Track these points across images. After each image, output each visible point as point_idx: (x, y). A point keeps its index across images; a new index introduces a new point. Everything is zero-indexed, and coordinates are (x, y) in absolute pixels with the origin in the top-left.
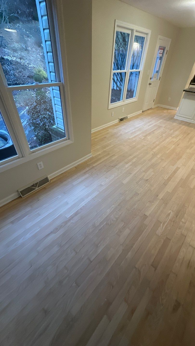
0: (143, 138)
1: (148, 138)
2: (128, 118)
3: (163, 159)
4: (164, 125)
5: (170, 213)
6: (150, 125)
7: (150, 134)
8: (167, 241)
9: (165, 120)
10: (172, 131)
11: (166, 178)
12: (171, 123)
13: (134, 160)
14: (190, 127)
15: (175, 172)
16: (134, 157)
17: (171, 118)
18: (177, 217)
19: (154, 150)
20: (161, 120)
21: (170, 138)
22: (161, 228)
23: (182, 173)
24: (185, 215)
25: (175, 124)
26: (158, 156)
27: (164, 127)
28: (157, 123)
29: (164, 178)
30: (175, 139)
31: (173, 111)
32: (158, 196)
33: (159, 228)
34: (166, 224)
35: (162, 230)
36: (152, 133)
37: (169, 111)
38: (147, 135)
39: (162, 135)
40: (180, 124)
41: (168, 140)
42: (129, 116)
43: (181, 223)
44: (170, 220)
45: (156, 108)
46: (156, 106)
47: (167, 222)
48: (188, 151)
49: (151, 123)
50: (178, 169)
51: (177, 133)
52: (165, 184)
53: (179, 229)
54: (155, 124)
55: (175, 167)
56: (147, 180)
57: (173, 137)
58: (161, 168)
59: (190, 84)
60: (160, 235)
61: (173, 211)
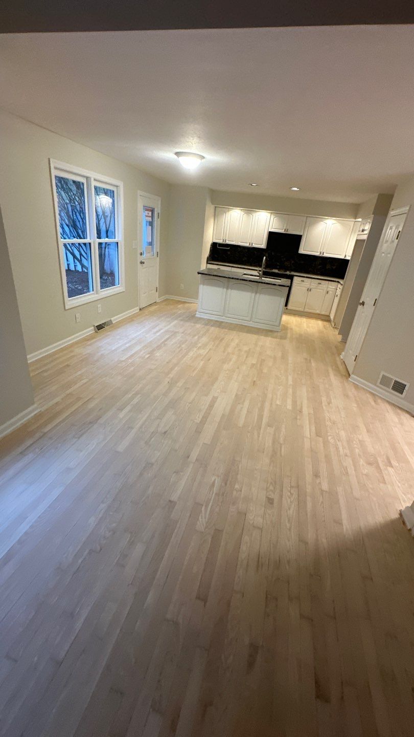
0: (147, 356)
1: (156, 355)
2: (114, 322)
3: (189, 388)
4: (181, 330)
5: (215, 480)
6: (157, 332)
7: (159, 347)
8: (217, 534)
9: (181, 320)
10: (196, 337)
11: (198, 420)
12: (193, 324)
13: (136, 401)
14: (223, 328)
15: (211, 406)
16: (136, 394)
17: (192, 317)
18: (226, 484)
19: (171, 376)
20: (176, 322)
21: (195, 349)
22: (203, 515)
23: (222, 405)
24: (239, 476)
25: (198, 326)
26: (180, 384)
27: (183, 333)
28: (169, 327)
29: (196, 421)
30: (203, 351)
31: (192, 304)
32: (188, 457)
33: (200, 517)
34: (211, 504)
35: (205, 518)
36: (163, 345)
37: (187, 305)
38: (154, 350)
39: (180, 346)
40: (206, 325)
41: (191, 354)
42: (115, 319)
43: (235, 493)
44: (216, 494)
45: (163, 302)
46: (163, 298)
47: (212, 499)
48: (226, 366)
49: (157, 328)
50: (214, 400)
51: (204, 339)
52: (198, 431)
53: (234, 504)
54: (166, 328)
55: (210, 397)
56: (165, 433)
57: (199, 348)
58: (188, 404)
59: (207, 263)
60: (203, 530)
61: (218, 476)
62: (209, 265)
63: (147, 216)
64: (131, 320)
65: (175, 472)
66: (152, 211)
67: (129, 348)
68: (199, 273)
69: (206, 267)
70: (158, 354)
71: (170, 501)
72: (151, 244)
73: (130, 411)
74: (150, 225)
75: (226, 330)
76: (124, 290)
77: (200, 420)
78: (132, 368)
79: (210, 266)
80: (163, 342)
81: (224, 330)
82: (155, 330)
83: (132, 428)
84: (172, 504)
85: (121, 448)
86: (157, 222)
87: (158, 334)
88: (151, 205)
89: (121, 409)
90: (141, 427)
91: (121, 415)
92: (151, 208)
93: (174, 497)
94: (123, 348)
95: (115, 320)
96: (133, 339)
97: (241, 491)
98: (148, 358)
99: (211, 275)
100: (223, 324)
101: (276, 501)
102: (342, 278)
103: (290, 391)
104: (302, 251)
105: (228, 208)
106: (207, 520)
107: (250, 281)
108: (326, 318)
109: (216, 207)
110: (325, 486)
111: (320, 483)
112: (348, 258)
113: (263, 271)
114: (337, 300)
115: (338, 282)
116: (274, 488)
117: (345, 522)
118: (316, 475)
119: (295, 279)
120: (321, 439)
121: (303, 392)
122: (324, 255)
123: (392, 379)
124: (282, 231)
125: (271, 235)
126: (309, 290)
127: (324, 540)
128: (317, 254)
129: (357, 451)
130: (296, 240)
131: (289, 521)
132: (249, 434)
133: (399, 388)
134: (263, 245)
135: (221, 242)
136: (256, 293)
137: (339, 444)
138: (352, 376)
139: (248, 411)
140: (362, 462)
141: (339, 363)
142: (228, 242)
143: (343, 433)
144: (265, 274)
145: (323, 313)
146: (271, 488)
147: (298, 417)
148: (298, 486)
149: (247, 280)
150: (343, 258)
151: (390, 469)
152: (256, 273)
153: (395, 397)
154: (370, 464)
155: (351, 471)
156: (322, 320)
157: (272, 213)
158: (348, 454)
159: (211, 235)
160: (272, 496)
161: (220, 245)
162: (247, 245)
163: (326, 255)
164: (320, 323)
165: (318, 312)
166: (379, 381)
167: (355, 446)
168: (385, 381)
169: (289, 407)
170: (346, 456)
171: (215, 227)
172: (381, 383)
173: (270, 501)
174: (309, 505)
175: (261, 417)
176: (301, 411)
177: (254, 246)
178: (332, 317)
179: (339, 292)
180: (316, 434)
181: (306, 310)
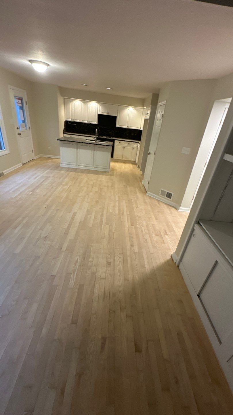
0: (30, 193)
1: (36, 192)
2: (5, 174)
3: (59, 209)
4: (52, 175)
5: (78, 258)
6: (36, 177)
7: (38, 187)
8: (81, 287)
9: (51, 169)
10: (61, 179)
12: (59, 171)
13: (25, 221)
14: (77, 172)
15: (73, 218)
16: (25, 217)
17: (58, 167)
18: (84, 259)
19: (47, 203)
20: (48, 170)
21: (61, 186)
22: (72, 279)
23: (80, 217)
24: (91, 254)
25: (62, 172)
26: (53, 208)
27: (53, 177)
28: (43, 174)
29: (64, 228)
30: (66, 186)
31: (57, 159)
32: (61, 249)
33: (70, 280)
34: (76, 272)
35: (74, 280)
36: (40, 185)
37: (54, 160)
38: (34, 189)
39: (51, 185)
40: (67, 171)
41: (59, 189)
43: (89, 263)
44: (79, 266)
45: (38, 159)
46: (37, 157)
47: (77, 269)
48: (81, 194)
49: (36, 175)
50: (75, 214)
51: (66, 180)
52: (66, 233)
53: (89, 269)
54: (41, 175)
55: (72, 213)
56: (46, 237)
57: (64, 185)
58: (58, 219)
59: (64, 134)
60: (73, 287)
61: (79, 256)
62: (64, 135)
63: (17, 103)
64: (17, 171)
65: (53, 259)
66: (21, 99)
67: (17, 190)
68: (58, 140)
69: (63, 136)
70: (37, 191)
71: (51, 275)
72: (24, 121)
73: (21, 228)
74: (21, 109)
75: (79, 173)
76: (9, 153)
77: (67, 226)
78: (20, 202)
79: (66, 135)
80: (40, 184)
81: (78, 173)
82: (34, 177)
83: (24, 238)
84: (53, 277)
85: (18, 251)
86: (26, 107)
87: (36, 179)
88: (20, 95)
89: (15, 228)
90: (30, 237)
91: (16, 231)
92: (20, 97)
93: (54, 273)
94: (13, 190)
95: (6, 172)
96: (20, 183)
97: (93, 261)
98: (31, 194)
99: (66, 141)
100: (77, 170)
101: (112, 263)
102: (140, 140)
103: (117, 203)
104: (118, 125)
105: (72, 99)
106: (74, 281)
107: (90, 144)
108: (134, 163)
109: (64, 98)
110: (136, 250)
111: (134, 249)
112: (142, 129)
113: (97, 138)
114: (138, 152)
115: (138, 143)
116: (111, 256)
117: (147, 266)
118: (132, 246)
119: (116, 141)
120: (133, 227)
121: (124, 204)
122: (129, 128)
123: (165, 192)
124: (105, 114)
125: (100, 116)
126: (124, 147)
127: (137, 277)
128: (126, 127)
129: (151, 229)
130: (114, 119)
131: (119, 271)
132: (96, 230)
133: (169, 196)
134: (96, 122)
135: (70, 120)
136: (94, 151)
137: (143, 228)
138: (148, 192)
139: (94, 218)
140: (153, 235)
141: (141, 185)
142: (75, 120)
143: (144, 222)
144: (98, 139)
145: (132, 160)
146: (109, 256)
147: (122, 217)
148: (123, 253)
149: (88, 143)
150: (139, 129)
151: (166, 236)
152: (92, 139)
153: (167, 200)
154: (157, 235)
155: (149, 241)
156: (132, 164)
157: (98, 103)
158: (147, 232)
159: (64, 116)
160: (110, 260)
161: (70, 122)
162: (86, 122)
163: (130, 128)
164: (131, 165)
165: (129, 159)
166: (160, 193)
167: (150, 227)
168: (163, 193)
169: (117, 212)
170: (146, 233)
171: (66, 111)
172: (161, 194)
173: (109, 263)
174: (129, 262)
175: (102, 220)
176: (123, 214)
177: (91, 122)
178: (137, 162)
179: (139, 148)
180: (131, 224)
181: (124, 159)
